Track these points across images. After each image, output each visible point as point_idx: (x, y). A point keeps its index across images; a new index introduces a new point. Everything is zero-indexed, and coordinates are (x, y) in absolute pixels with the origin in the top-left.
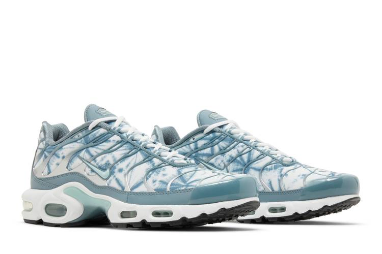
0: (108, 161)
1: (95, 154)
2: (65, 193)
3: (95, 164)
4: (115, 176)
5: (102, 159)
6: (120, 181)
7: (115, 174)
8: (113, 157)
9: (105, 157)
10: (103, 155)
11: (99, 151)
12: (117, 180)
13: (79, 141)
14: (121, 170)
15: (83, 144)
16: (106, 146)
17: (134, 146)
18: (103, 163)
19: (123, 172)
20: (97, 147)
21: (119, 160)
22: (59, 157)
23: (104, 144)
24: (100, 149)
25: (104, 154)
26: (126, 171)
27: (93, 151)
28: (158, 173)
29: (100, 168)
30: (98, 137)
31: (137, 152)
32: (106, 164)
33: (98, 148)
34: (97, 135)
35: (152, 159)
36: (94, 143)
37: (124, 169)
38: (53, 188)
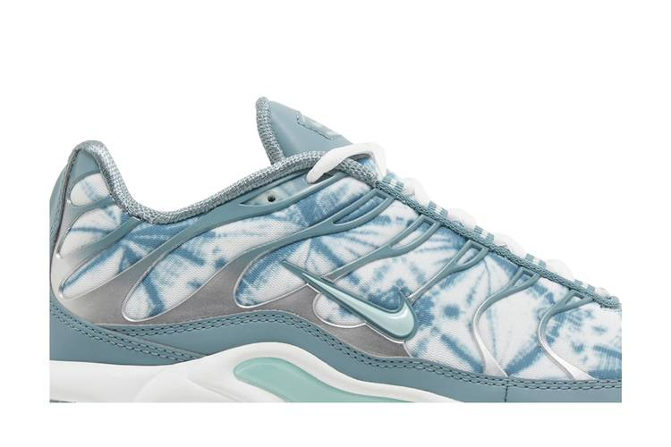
0: (400, 282)
1: (348, 258)
2: (239, 377)
3: (356, 290)
4: (436, 329)
5: (379, 276)
6: (458, 345)
7: (434, 322)
8: (414, 269)
9: (385, 268)
10: (379, 263)
11: (363, 251)
12: (450, 342)
13: (277, 214)
14: (452, 312)
15: (299, 223)
16: (378, 234)
17: (466, 239)
18: (385, 285)
19: (462, 316)
20: (350, 235)
21: (437, 281)
22: (201, 262)
23: (371, 227)
24: (365, 243)
25: (379, 259)
26: (467, 312)
27: (341, 246)
28: (580, 325)
29: (374, 301)
30: (347, 205)
31: (482, 259)
32: (394, 289)
33: (353, 239)
34: (344, 199)
35: (536, 281)
36: (335, 222)
37: (462, 308)
38: (177, 361)
